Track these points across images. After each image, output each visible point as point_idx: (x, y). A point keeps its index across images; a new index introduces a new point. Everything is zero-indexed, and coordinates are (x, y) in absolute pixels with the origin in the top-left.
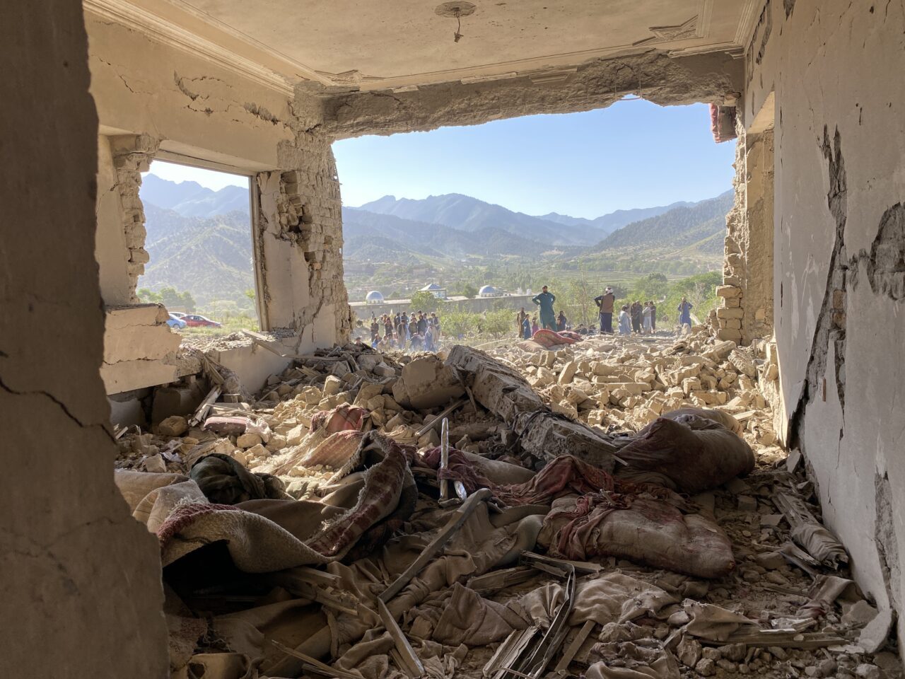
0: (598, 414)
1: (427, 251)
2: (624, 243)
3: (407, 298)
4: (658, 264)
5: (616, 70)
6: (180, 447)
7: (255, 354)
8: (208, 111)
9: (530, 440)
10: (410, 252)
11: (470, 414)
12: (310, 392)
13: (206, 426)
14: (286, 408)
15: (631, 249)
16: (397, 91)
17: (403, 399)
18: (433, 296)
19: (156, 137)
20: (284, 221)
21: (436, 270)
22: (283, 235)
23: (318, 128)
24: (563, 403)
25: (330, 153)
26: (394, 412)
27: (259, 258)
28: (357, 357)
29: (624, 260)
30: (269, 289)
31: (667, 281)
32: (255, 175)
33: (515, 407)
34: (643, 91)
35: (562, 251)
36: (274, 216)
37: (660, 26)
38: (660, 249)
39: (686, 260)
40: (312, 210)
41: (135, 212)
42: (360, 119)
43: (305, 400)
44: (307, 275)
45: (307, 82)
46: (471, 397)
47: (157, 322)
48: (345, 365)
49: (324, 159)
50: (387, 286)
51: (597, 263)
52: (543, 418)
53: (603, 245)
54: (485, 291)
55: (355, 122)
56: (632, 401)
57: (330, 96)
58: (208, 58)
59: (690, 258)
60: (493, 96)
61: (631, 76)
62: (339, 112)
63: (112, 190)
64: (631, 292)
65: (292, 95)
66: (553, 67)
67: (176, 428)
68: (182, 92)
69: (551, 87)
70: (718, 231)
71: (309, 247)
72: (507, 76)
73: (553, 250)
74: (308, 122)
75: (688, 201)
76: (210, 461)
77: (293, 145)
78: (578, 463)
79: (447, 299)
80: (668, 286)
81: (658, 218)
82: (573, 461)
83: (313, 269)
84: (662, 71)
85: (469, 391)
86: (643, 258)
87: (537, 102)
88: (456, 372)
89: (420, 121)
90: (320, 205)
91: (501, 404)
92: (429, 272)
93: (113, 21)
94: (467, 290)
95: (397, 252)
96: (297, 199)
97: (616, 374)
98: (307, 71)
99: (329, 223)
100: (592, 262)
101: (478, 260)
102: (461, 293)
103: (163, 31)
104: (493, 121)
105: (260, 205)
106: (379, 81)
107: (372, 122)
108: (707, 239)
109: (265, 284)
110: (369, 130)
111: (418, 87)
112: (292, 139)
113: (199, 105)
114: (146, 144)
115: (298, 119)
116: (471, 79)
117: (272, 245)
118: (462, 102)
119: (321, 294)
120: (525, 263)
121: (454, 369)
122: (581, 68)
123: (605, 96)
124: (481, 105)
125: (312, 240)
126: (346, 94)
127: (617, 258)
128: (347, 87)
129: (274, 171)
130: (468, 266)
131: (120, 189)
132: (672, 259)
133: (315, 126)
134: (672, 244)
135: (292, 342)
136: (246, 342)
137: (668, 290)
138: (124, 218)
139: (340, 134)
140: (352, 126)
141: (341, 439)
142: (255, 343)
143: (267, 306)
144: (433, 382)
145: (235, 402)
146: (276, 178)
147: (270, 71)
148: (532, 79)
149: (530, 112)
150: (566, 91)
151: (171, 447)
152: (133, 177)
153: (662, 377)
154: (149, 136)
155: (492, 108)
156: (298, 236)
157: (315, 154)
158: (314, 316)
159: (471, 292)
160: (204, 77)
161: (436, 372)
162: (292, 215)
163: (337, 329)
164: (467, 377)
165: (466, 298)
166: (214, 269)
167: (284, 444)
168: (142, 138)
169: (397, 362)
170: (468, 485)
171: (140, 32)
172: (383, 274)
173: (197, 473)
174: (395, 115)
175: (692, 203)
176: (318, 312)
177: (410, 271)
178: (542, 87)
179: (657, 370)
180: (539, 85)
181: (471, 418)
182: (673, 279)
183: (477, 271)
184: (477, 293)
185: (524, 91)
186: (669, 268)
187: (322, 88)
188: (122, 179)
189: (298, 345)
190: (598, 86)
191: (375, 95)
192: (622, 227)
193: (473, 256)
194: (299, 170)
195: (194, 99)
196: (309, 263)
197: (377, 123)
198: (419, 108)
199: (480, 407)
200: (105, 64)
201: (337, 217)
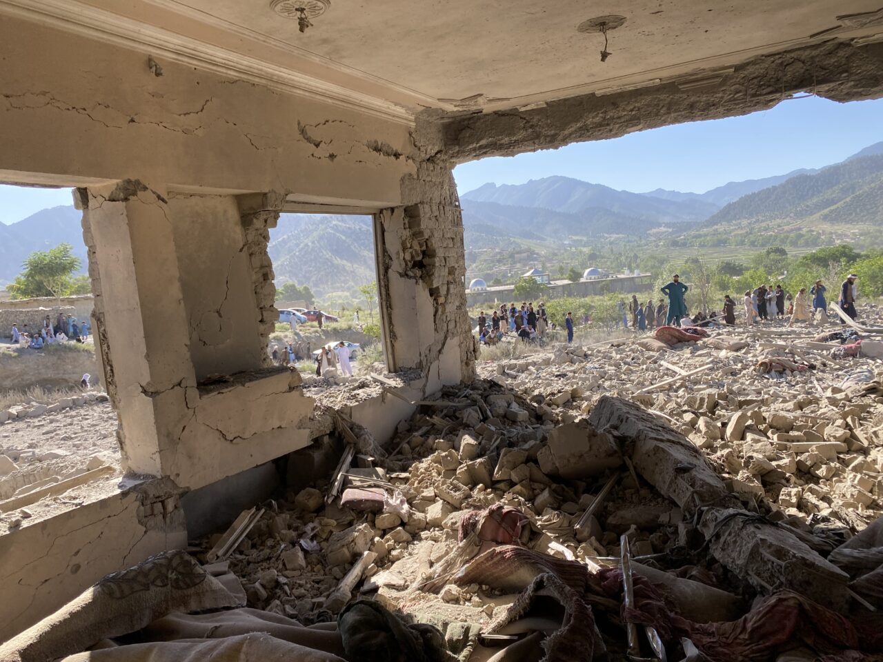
0: (793, 494)
1: (528, 235)
2: (738, 217)
3: (510, 284)
4: (776, 236)
5: (784, 66)
6: (318, 531)
7: (385, 403)
8: (332, 156)
9: (723, 550)
10: (511, 237)
11: (633, 491)
12: (446, 456)
13: (343, 504)
14: (422, 473)
15: (745, 222)
16: (523, 109)
17: (551, 470)
18: (536, 281)
19: (283, 192)
20: (408, 257)
21: (537, 254)
22: (407, 272)
23: (439, 155)
24: (741, 475)
25: (451, 179)
26: (542, 486)
27: (384, 297)
28: (486, 397)
29: (738, 234)
30: (394, 328)
31: (787, 254)
32: (378, 212)
33: (695, 496)
34: (817, 88)
35: (670, 228)
36: (398, 253)
37: (851, 13)
38: (778, 221)
39: (808, 232)
40: (436, 243)
41: (264, 270)
42: (483, 142)
43: (440, 463)
44: (432, 311)
45: (428, 110)
46: (632, 469)
47: (290, 388)
48: (477, 411)
49: (446, 187)
50: (489, 272)
51: (708, 238)
52: (741, 524)
53: (713, 221)
54: (590, 273)
55: (478, 145)
56: (829, 470)
57: (450, 120)
58: (330, 101)
59: (813, 229)
60: (632, 107)
61: (803, 70)
62: (461, 136)
63: (241, 250)
64: (747, 269)
65: (413, 124)
66: (704, 69)
67: (312, 503)
68: (306, 141)
69: (702, 92)
70: (845, 198)
71: (434, 282)
72: (651, 84)
73: (661, 227)
74: (429, 150)
75: (808, 168)
76: (361, 610)
77: (416, 177)
78: (807, 607)
79: (550, 284)
80: (789, 261)
81: (775, 188)
82: (800, 605)
83: (437, 303)
84: (844, 62)
85: (628, 462)
86: (759, 231)
87: (685, 109)
88: (612, 439)
89: (548, 139)
90: (443, 236)
91: (674, 486)
92: (531, 256)
93: (237, 79)
94: (572, 273)
95: (498, 238)
96: (421, 233)
97: (799, 429)
98: (429, 100)
99: (452, 254)
100: (703, 238)
101: (581, 241)
102: (564, 276)
103: (286, 80)
104: (631, 133)
105: (384, 243)
106: (505, 102)
107: (496, 143)
108: (832, 208)
109: (391, 323)
110: (493, 153)
111: (547, 103)
112: (414, 170)
113: (323, 151)
114: (273, 202)
115: (419, 149)
116: (607, 90)
117: (397, 283)
118: (597, 116)
119: (445, 328)
120: (631, 242)
121: (610, 436)
122: (739, 68)
123: (770, 97)
124: (619, 118)
125: (436, 274)
126: (468, 116)
127: (730, 233)
128: (469, 110)
129: (397, 207)
130: (571, 248)
131: (249, 248)
132: (792, 230)
133: (436, 154)
134: (792, 215)
135: (418, 384)
136: (375, 391)
137: (790, 264)
138: (254, 277)
139: (461, 159)
140: (475, 150)
141: (499, 557)
142: (384, 391)
143: (393, 346)
144: (586, 453)
145: (369, 467)
146: (399, 213)
147: (390, 103)
148: (680, 84)
149: (676, 121)
150: (720, 95)
151: (309, 532)
152: (261, 235)
153: (858, 432)
154: (275, 192)
155: (631, 120)
156: (422, 272)
157: (437, 183)
158: (440, 352)
159: (575, 276)
160: (327, 121)
161: (590, 441)
162: (416, 250)
163: (462, 362)
164: (626, 445)
165: (570, 282)
166: (329, 264)
167: (423, 525)
168: (269, 195)
169: (528, 401)
170: (663, 632)
171: (265, 86)
172: (485, 261)
173: (347, 627)
174: (521, 134)
175: (813, 170)
176: (443, 347)
177: (512, 256)
178: (690, 93)
179: (850, 423)
180: (687, 91)
181: (634, 497)
182: (795, 253)
183: (581, 252)
184: (581, 276)
185: (669, 99)
186: (788, 241)
187: (442, 114)
188: (250, 238)
189: (425, 386)
190: (760, 86)
191: (499, 115)
192: (735, 200)
193: (575, 238)
194: (422, 203)
195: (317, 145)
196: (433, 298)
197: (501, 144)
198: (548, 125)
199: (644, 483)
200: (231, 124)
201: (459, 244)
